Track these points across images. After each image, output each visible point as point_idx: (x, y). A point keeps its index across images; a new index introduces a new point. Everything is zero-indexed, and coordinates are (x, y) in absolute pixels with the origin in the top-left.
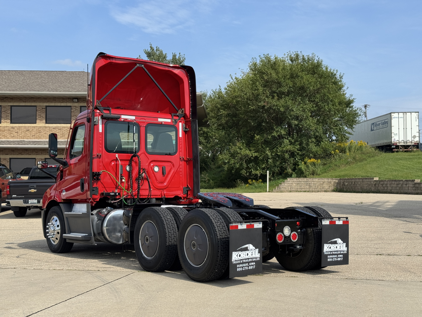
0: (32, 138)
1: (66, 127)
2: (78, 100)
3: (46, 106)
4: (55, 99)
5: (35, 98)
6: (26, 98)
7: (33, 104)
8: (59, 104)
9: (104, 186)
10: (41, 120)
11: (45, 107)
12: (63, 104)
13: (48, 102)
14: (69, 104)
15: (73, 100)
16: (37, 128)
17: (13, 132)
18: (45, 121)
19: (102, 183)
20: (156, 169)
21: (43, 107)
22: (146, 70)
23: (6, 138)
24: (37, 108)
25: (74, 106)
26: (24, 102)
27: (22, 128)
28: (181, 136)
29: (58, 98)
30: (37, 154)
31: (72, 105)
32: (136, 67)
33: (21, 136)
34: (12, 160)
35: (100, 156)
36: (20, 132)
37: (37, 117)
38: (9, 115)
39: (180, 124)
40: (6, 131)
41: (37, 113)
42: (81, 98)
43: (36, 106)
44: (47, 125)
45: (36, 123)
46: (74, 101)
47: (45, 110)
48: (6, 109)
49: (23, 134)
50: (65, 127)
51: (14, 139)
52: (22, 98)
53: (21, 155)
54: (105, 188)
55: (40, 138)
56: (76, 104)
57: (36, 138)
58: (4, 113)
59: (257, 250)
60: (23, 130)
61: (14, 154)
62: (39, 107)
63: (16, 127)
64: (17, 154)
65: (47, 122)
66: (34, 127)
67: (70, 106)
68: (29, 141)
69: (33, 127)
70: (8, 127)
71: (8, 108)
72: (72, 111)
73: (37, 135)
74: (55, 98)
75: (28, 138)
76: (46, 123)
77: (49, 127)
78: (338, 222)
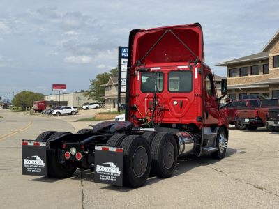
20: (175, 103)
22: (173, 33)
28: (196, 77)
32: (165, 32)
35: (138, 95)
39: (196, 68)
59: (42, 161)
78: (111, 149)
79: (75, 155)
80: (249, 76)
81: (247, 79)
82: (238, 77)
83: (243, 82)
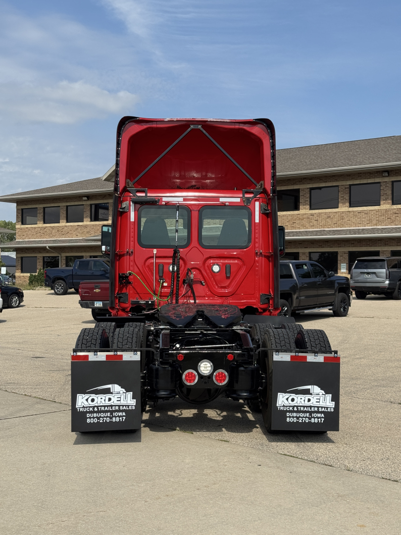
0: (333, 226)
1: (374, 210)
2: (388, 174)
3: (350, 185)
4: (360, 175)
5: (337, 176)
6: (326, 176)
7: (335, 184)
8: (365, 181)
9: (137, 291)
10: (344, 203)
11: (348, 186)
12: (370, 181)
13: (353, 179)
14: (377, 180)
15: (382, 174)
16: (339, 214)
17: (312, 221)
18: (348, 204)
19: (134, 288)
20: (216, 269)
21: (347, 187)
22: (204, 132)
23: (305, 227)
24: (340, 188)
25: (384, 182)
26: (324, 182)
27: (323, 215)
28: (257, 220)
29: (364, 173)
30: (339, 247)
31: (381, 181)
32: (189, 129)
33: (321, 224)
34: (311, 254)
35: (132, 252)
36: (320, 220)
37: (339, 200)
38: (308, 199)
39: (257, 204)
40: (305, 219)
41: (340, 194)
42: (393, 170)
43: (338, 186)
44: (351, 209)
45: (338, 208)
46: (384, 175)
47: (348, 190)
48: (305, 193)
49: (324, 222)
50: (372, 210)
51: (313, 228)
52: (322, 177)
53: (330, 247)
54: (138, 294)
55: (343, 226)
56: (386, 179)
57: (339, 226)
58: (302, 197)
59: (130, 394)
60: (323, 217)
61: (313, 248)
62: (342, 187)
63: (315, 213)
64: (317, 247)
65: (352, 205)
66: (336, 212)
67: (379, 183)
68: (330, 231)
69: (334, 212)
70: (307, 214)
71: (307, 191)
72: (382, 188)
73: (340, 222)
74: (361, 173)
75: (329, 226)
76: (350, 206)
77: (353, 211)
78: (311, 358)
79: (210, 377)
80: (63, 223)
81: (59, 230)
82: (40, 225)
83: (50, 235)
